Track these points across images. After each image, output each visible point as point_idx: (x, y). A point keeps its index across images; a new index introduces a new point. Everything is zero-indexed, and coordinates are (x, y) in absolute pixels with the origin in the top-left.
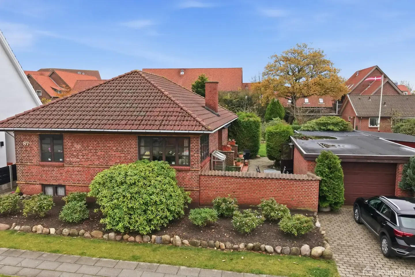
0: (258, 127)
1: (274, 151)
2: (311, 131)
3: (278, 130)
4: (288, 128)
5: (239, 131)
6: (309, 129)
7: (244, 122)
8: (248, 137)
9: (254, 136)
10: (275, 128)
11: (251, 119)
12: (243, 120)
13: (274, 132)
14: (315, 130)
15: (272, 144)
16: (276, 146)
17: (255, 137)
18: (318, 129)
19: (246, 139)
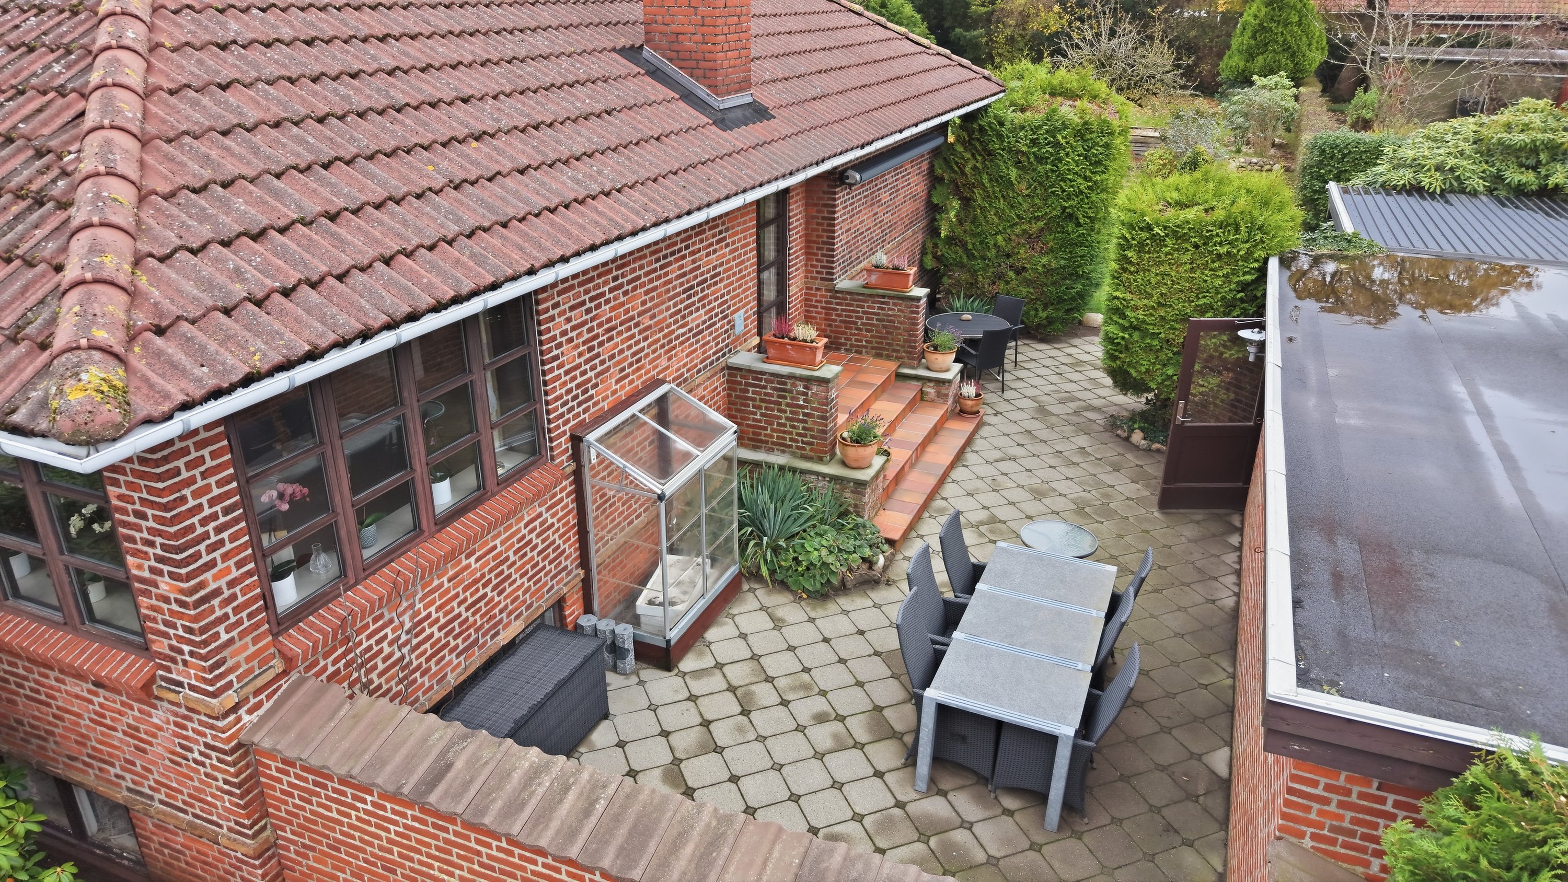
0: (1099, 163)
1: (1149, 348)
2: (1432, 195)
3: (1191, 214)
4: (1265, 204)
5: (986, 181)
6: (1425, 182)
7: (1022, 128)
8: (1038, 219)
9: (1071, 216)
10: (1175, 195)
11: (1067, 111)
12: (1019, 118)
13: (1165, 228)
14: (1463, 191)
15: (1136, 301)
16: (1162, 318)
17: (1079, 225)
18: (1478, 184)
19: (1024, 231)
